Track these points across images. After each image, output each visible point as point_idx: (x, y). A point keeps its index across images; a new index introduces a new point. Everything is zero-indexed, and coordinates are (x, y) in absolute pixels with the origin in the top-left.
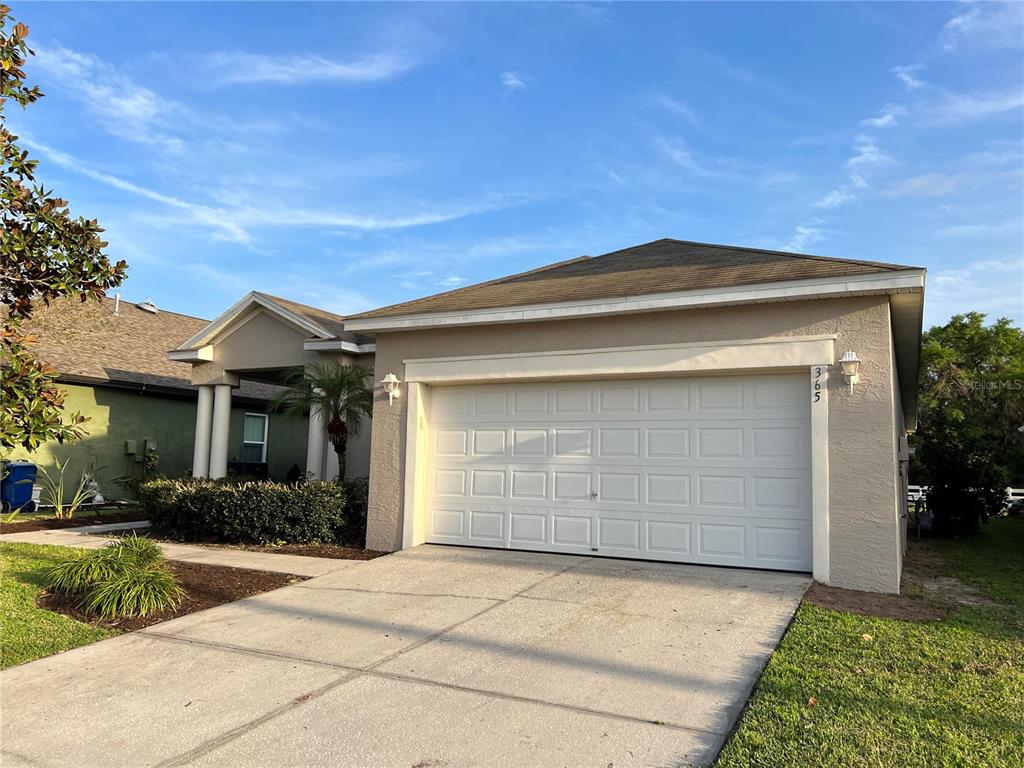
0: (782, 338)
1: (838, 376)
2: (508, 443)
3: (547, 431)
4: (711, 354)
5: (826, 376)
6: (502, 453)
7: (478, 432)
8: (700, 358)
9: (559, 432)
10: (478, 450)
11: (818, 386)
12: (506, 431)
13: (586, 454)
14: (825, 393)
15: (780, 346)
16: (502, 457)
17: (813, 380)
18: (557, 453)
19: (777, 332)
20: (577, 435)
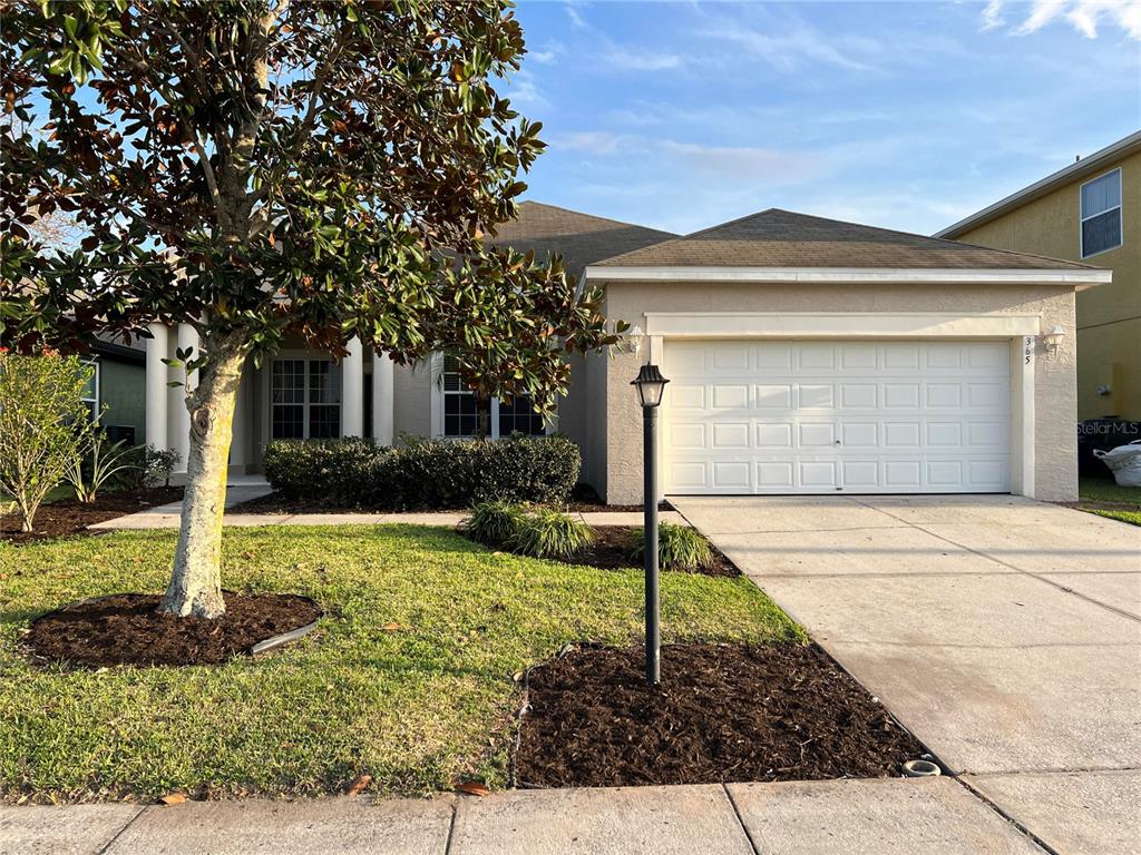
0: (1004, 313)
1: (1043, 345)
2: (751, 399)
3: (791, 386)
4: (951, 323)
5: (1033, 345)
6: (743, 407)
7: (717, 388)
8: (943, 326)
9: (803, 387)
10: (718, 404)
11: (1028, 352)
12: (748, 386)
13: (829, 406)
14: (1033, 357)
15: (1001, 319)
16: (743, 411)
17: (1025, 347)
18: (801, 406)
19: (1001, 308)
20: (821, 389)
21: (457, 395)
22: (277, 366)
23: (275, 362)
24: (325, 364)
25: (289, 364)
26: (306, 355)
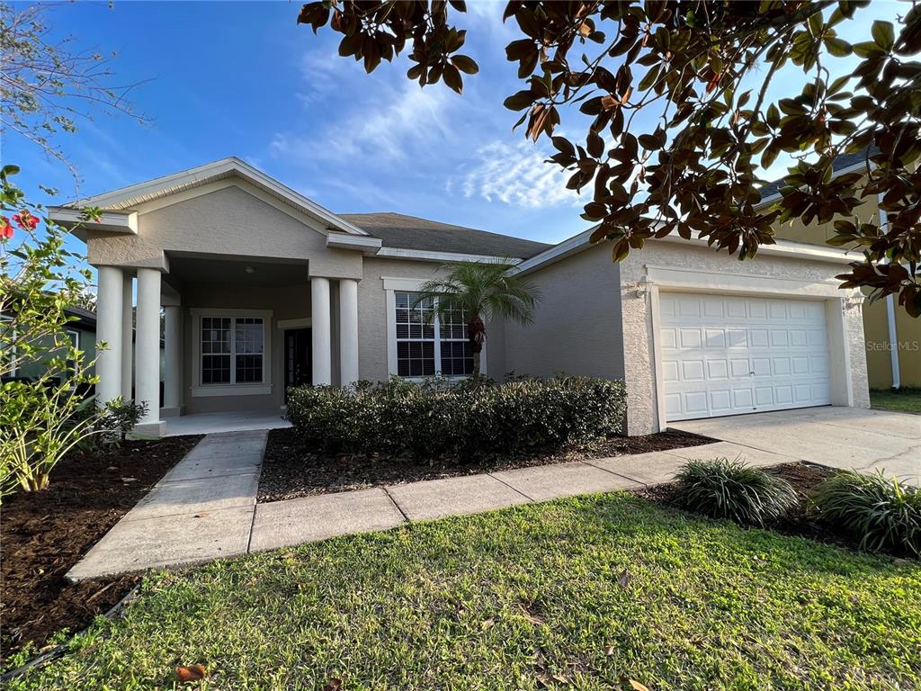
2: (703, 340)
5: (845, 303)
6: (699, 346)
7: (683, 331)
9: (730, 331)
10: (684, 344)
11: (844, 308)
12: (700, 329)
13: (745, 346)
14: (846, 312)
17: (842, 305)
18: (730, 346)
21: (420, 342)
22: (206, 322)
23: (204, 319)
24: (249, 321)
25: (217, 321)
26: (233, 314)
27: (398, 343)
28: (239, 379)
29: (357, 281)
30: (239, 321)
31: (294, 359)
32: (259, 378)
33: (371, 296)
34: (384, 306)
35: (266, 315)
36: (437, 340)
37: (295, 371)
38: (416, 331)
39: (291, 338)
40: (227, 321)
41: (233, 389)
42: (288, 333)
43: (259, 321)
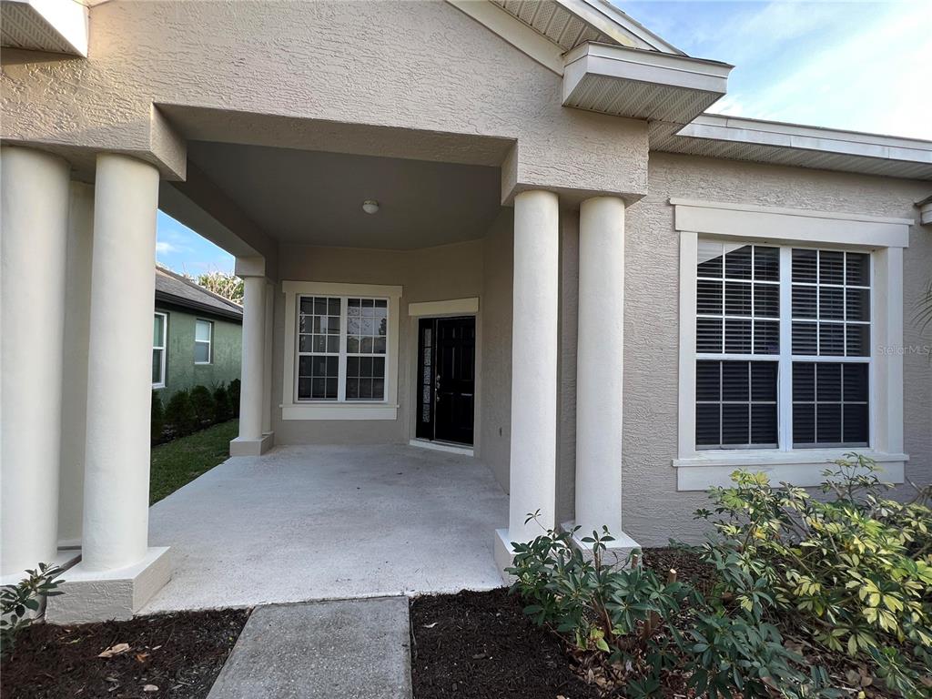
21: (746, 363)
22: (305, 303)
23: (303, 299)
24: (367, 303)
25: (320, 301)
26: (344, 292)
27: (699, 362)
28: (350, 394)
29: (627, 199)
30: (352, 303)
31: (432, 366)
32: (379, 394)
33: (645, 247)
34: (672, 270)
35: (392, 294)
36: (786, 358)
37: (432, 386)
38: (738, 336)
39: (428, 333)
40: (335, 303)
41: (340, 410)
42: (425, 323)
43: (382, 304)
